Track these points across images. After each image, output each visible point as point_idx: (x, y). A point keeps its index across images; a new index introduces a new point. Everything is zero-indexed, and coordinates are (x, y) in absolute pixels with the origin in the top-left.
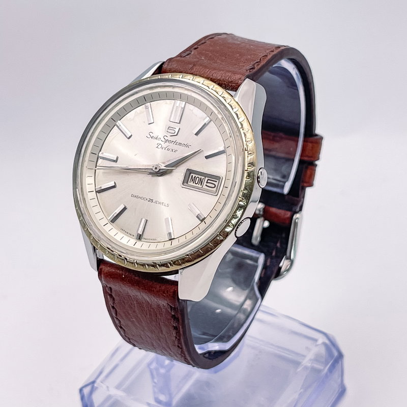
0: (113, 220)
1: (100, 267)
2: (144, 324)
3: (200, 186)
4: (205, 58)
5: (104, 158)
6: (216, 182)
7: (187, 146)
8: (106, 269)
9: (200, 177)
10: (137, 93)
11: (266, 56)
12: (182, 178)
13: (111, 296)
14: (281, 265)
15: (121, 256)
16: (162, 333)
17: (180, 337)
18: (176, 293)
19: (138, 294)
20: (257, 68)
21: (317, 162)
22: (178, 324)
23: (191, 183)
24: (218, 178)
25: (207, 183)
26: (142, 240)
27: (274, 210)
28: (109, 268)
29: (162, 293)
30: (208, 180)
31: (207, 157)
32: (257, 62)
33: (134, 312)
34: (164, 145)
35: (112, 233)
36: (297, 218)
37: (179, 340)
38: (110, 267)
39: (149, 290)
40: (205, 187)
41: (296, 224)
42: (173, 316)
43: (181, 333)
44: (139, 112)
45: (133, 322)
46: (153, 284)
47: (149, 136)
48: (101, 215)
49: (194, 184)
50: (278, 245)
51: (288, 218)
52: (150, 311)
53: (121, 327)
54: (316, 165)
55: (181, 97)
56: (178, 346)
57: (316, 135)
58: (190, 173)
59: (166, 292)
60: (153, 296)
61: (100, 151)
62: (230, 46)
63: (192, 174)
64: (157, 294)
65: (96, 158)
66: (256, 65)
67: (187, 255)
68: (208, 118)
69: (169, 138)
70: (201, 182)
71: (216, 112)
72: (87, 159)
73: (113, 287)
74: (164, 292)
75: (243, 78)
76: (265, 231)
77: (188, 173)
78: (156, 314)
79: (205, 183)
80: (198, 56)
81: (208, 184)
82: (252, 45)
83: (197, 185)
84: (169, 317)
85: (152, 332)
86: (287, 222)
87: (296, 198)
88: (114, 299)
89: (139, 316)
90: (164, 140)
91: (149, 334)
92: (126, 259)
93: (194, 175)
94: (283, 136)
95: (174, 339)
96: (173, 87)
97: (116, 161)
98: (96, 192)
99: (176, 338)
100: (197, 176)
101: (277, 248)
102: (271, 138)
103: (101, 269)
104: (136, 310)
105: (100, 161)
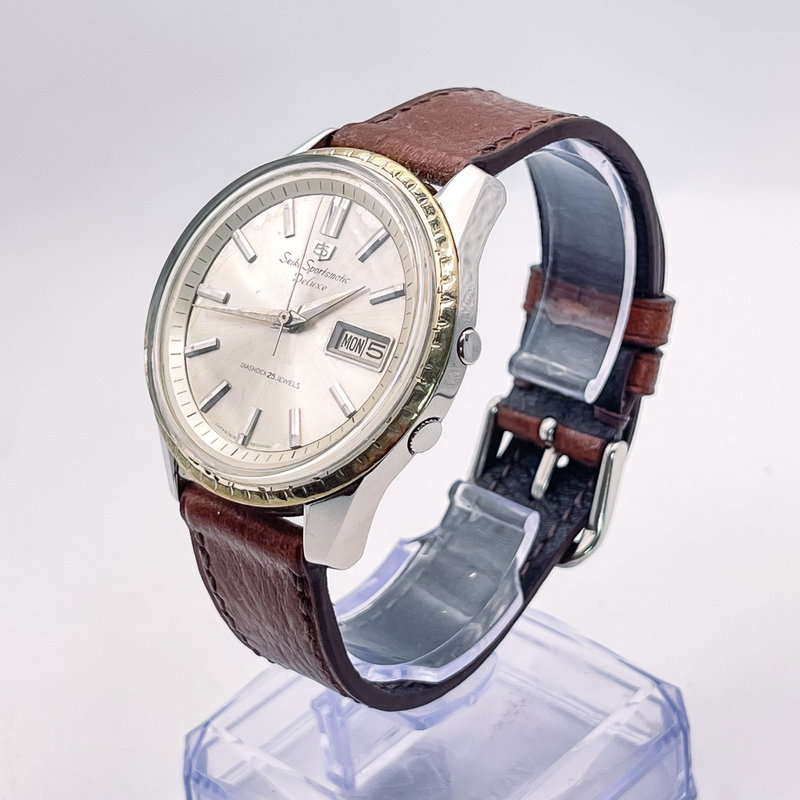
0: (206, 409)
1: (183, 495)
2: (259, 608)
3: (357, 354)
4: (413, 127)
5: (206, 297)
6: (384, 347)
7: (343, 279)
8: (191, 498)
9: (359, 337)
10: (271, 180)
11: (528, 129)
12: (326, 339)
13: (203, 550)
14: (577, 539)
15: (209, 473)
16: (288, 628)
17: (315, 636)
18: (299, 550)
19: (242, 547)
20: (501, 148)
21: (662, 348)
22: (311, 611)
23: (343, 349)
24: (387, 340)
25: (369, 348)
26: (249, 446)
27: (572, 433)
28: (197, 497)
29: (279, 547)
30: (372, 343)
31: (374, 302)
32: (505, 139)
33: (242, 583)
34: (307, 276)
35: (199, 431)
36: (613, 452)
37: (315, 642)
38: (199, 494)
39: (259, 541)
40: (364, 356)
41: (610, 462)
42: (301, 594)
43: (317, 628)
44: (273, 215)
45: (241, 603)
46: (265, 530)
47: (284, 259)
48: (187, 397)
49: (348, 351)
50: (577, 501)
51: (596, 450)
52: (264, 582)
53: (227, 614)
54: (661, 354)
55: (344, 190)
56: (316, 655)
57: (663, 297)
58: (344, 331)
59: (285, 547)
60: (266, 553)
61: (202, 282)
62: (471, 108)
63: (347, 332)
64: (271, 549)
65: (193, 295)
66: (499, 144)
67: (318, 478)
68: (384, 231)
69: (316, 265)
70: (360, 345)
71: (397, 220)
72: (176, 294)
73: (204, 533)
74: (282, 548)
75: (464, 163)
76: (557, 473)
77: (340, 330)
78: (275, 590)
79: (366, 350)
80: (402, 123)
81: (371, 352)
82: (512, 110)
83: (353, 352)
84: (294, 597)
85: (273, 625)
86: (594, 457)
87: (614, 414)
88: (208, 557)
89: (250, 591)
90: (307, 267)
91: (269, 628)
92: (217, 479)
93: (350, 334)
94: (597, 293)
95: (308, 640)
96: (333, 171)
97: (225, 301)
98: (186, 356)
99: (310, 638)
100: (354, 336)
101: (574, 507)
102: (576, 295)
103: (184, 498)
104: (244, 579)
105: (199, 300)
